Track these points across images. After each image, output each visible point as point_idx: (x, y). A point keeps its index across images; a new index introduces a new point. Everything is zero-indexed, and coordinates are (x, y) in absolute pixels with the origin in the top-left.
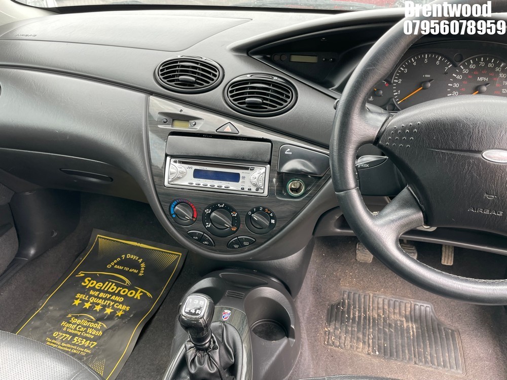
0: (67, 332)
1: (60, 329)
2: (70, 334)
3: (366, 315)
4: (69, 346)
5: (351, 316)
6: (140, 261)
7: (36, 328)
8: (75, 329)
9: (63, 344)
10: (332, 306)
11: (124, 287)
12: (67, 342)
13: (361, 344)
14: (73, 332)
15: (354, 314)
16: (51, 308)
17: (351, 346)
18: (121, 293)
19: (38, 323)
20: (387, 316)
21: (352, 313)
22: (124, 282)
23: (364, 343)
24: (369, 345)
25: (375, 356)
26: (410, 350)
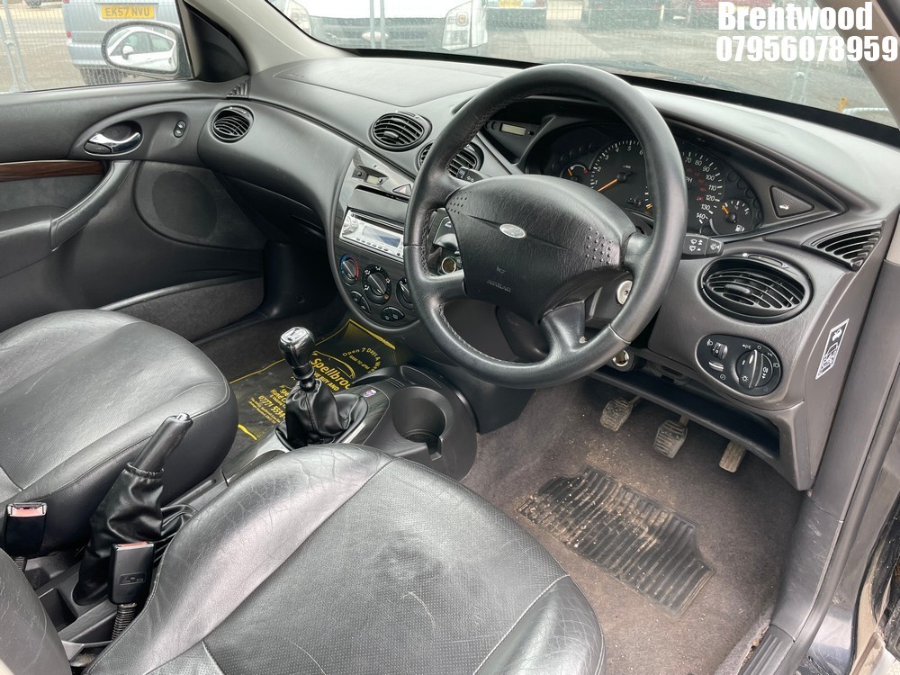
0: (271, 400)
1: (267, 394)
2: (273, 402)
3: (596, 506)
4: (266, 411)
5: (577, 498)
6: (377, 359)
7: (247, 386)
8: (280, 400)
9: (263, 408)
10: (560, 480)
11: (346, 378)
12: (267, 408)
13: (564, 530)
14: (277, 401)
15: (582, 497)
16: (270, 374)
17: (549, 526)
18: (341, 383)
19: (252, 382)
20: (625, 516)
21: (580, 496)
22: (350, 373)
23: (570, 530)
24: (574, 534)
25: (571, 547)
26: (623, 562)
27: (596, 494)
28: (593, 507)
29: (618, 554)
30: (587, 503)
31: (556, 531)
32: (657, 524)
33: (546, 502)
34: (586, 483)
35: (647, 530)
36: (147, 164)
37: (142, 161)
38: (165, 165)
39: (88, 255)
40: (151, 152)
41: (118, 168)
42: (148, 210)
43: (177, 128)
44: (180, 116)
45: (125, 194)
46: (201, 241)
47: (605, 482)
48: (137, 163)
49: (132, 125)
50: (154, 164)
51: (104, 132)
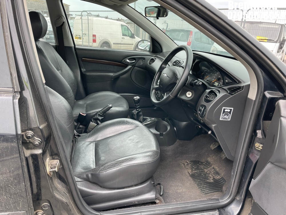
5: (199, 166)
17: (187, 168)
20: (209, 174)
21: (201, 166)
23: (192, 171)
25: (189, 174)
26: (200, 181)
27: (205, 167)
28: (202, 169)
29: (200, 180)
30: (201, 168)
31: (188, 170)
32: (216, 178)
33: (190, 164)
34: (204, 164)
35: (212, 178)
36: (135, 68)
37: (135, 67)
38: (139, 68)
39: (119, 83)
40: (136, 65)
41: (129, 67)
42: (133, 77)
43: (143, 61)
44: (144, 59)
45: (129, 73)
46: (143, 86)
47: (209, 165)
48: (133, 67)
49: (134, 59)
50: (137, 68)
51: (129, 59)
